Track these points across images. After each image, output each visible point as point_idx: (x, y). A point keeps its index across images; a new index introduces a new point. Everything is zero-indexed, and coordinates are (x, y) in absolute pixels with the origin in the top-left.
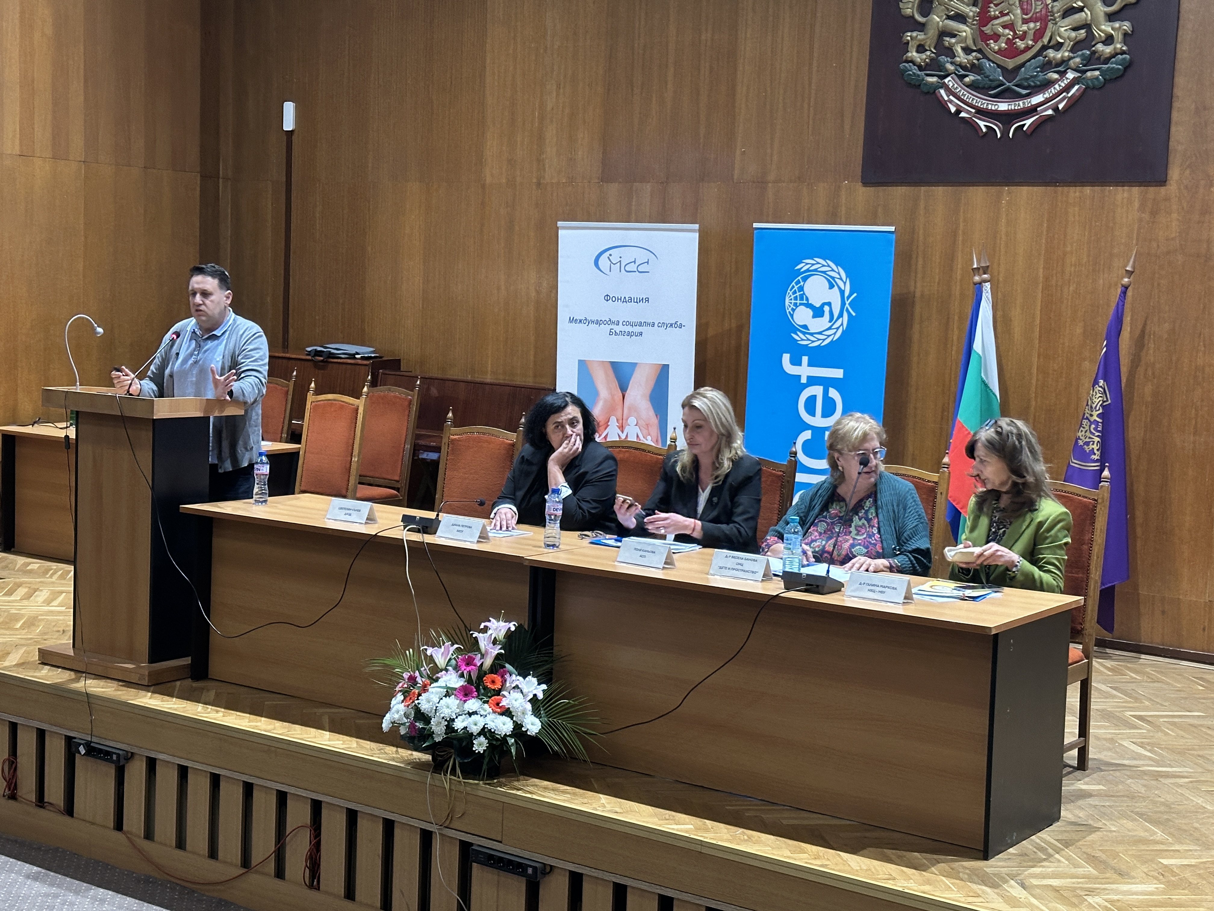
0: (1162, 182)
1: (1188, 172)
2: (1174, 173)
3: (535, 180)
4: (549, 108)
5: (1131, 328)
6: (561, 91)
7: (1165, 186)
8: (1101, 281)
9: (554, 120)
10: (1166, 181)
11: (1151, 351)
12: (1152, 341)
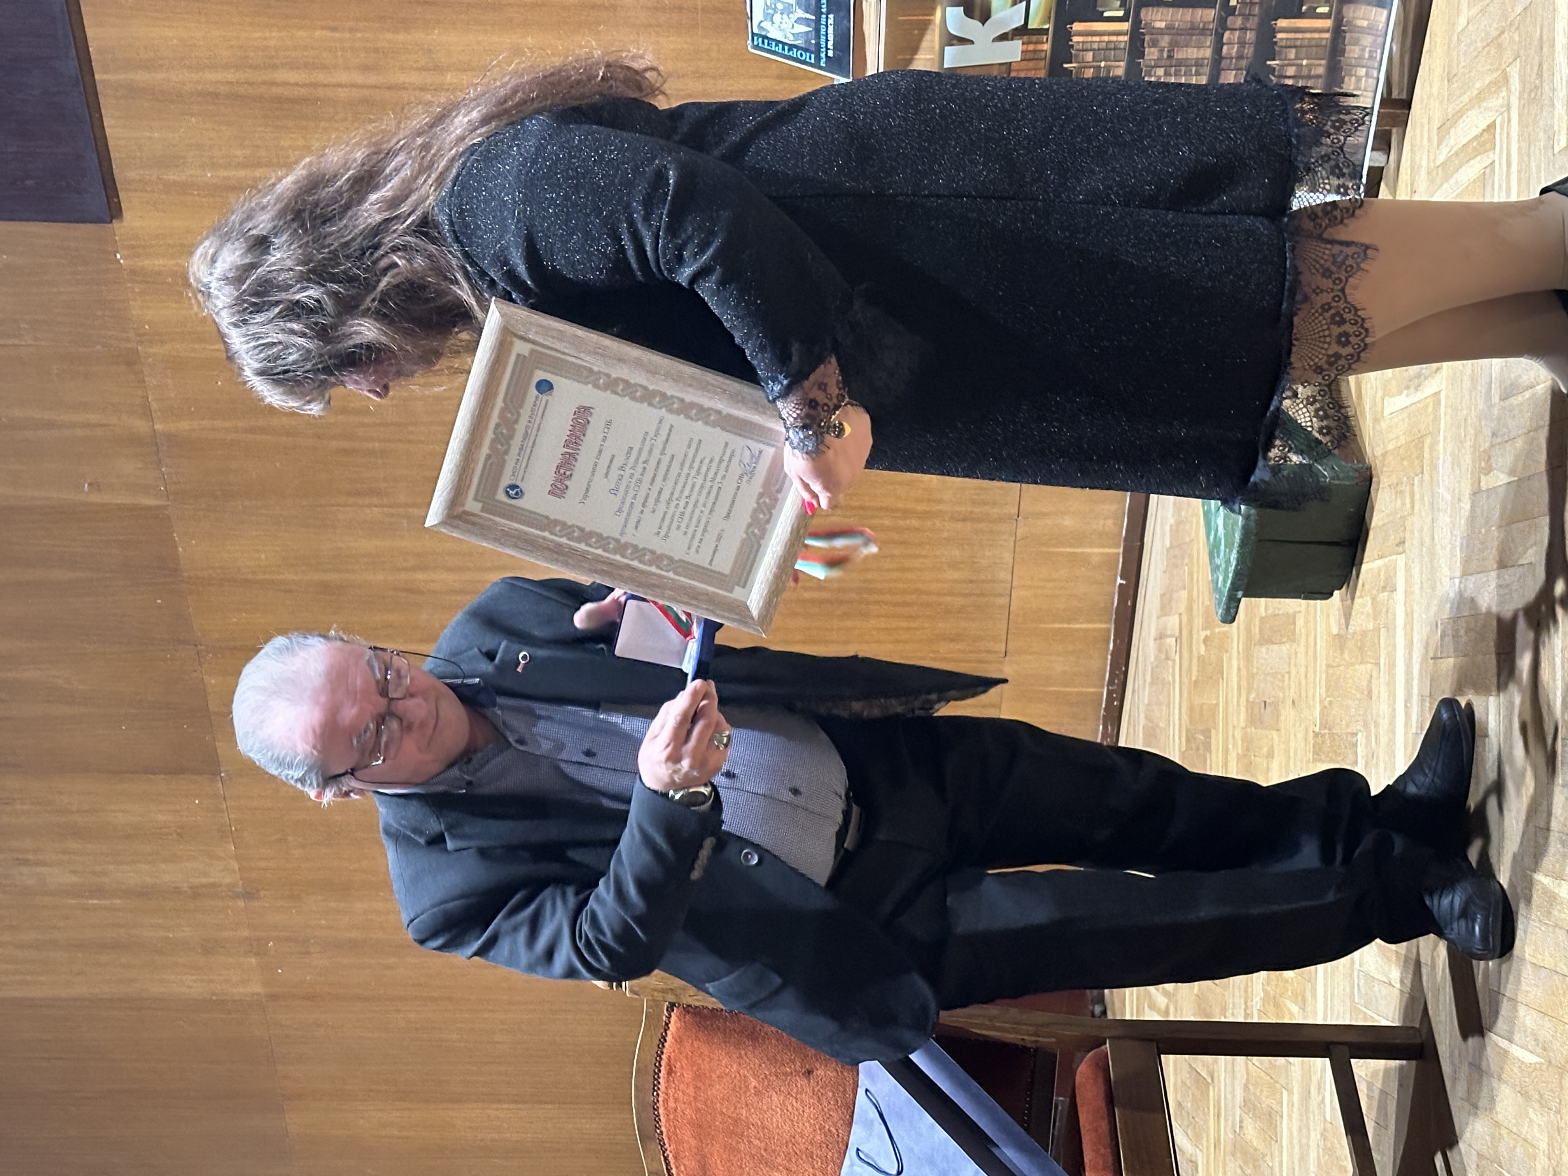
3: (241, 903)
4: (74, 879)
6: (31, 857)
9: (98, 868)
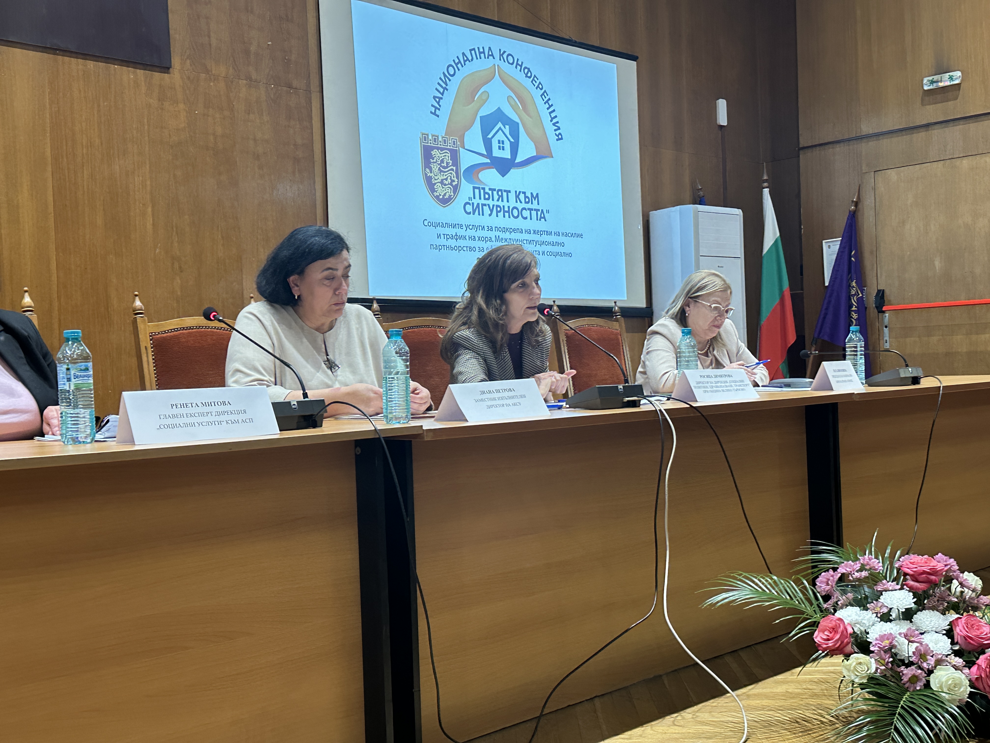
0: (166, 68)
1: (188, 61)
2: (176, 62)
5: (153, 220)
7: (168, 73)
8: (117, 167)
10: (168, 68)
11: (176, 244)
12: (174, 233)
